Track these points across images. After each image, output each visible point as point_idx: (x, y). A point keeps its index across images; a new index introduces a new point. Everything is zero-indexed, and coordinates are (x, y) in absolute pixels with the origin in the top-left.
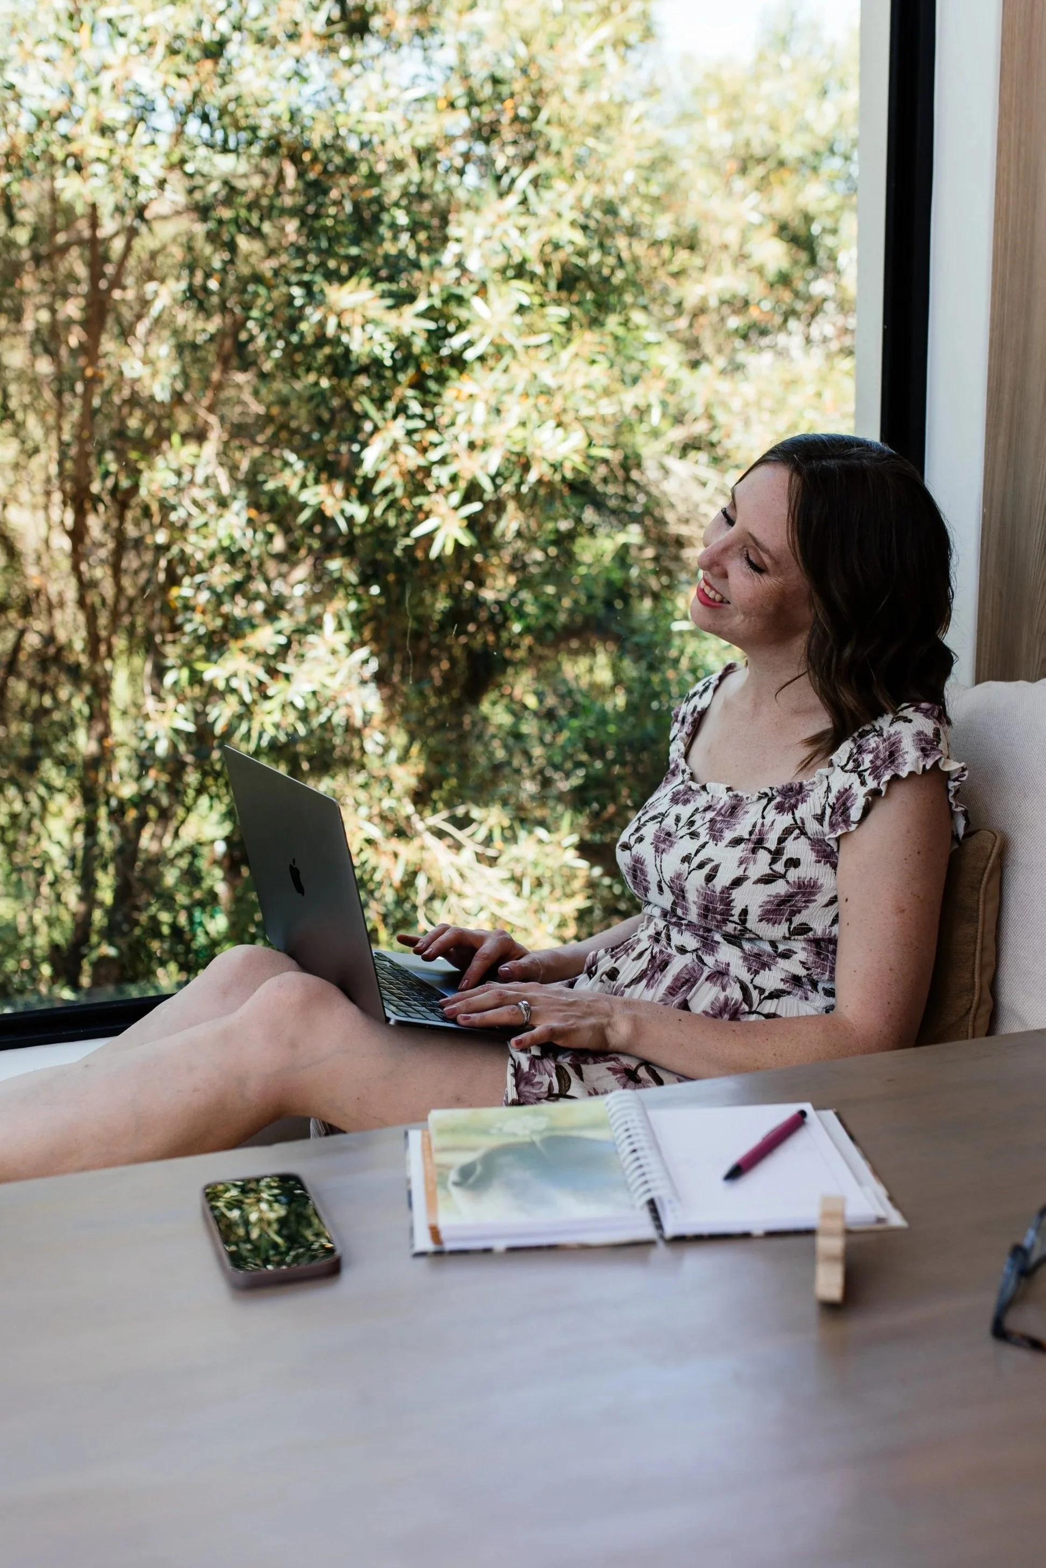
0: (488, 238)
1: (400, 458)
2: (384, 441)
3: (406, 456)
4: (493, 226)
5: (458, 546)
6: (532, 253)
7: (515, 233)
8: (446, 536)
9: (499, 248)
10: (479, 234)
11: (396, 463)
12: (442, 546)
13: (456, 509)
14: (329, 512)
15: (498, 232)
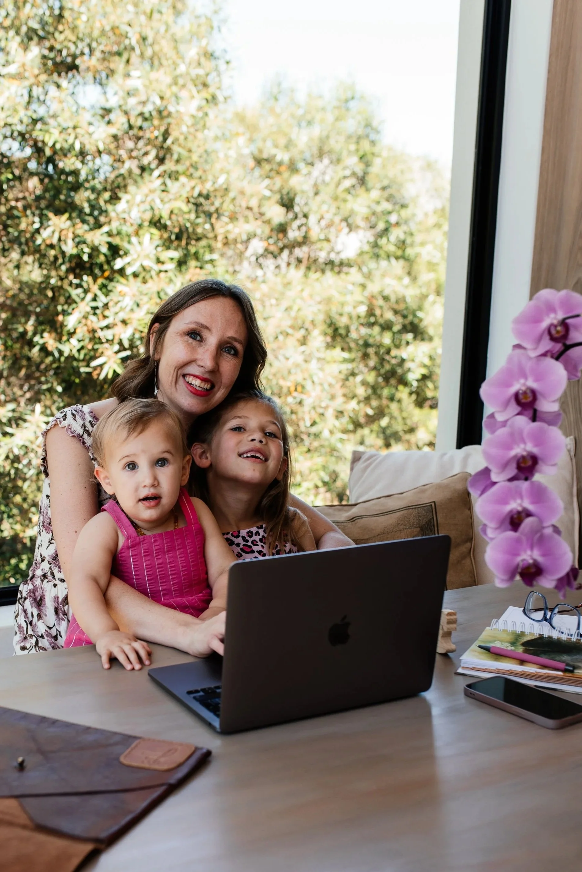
0: (143, 202)
1: (89, 323)
2: (80, 313)
3: (92, 322)
4: (147, 196)
5: (115, 373)
6: (165, 215)
7: (158, 201)
8: (110, 368)
9: (148, 207)
10: (139, 198)
11: (86, 325)
12: (107, 372)
13: (116, 353)
14: (50, 348)
15: (149, 199)
